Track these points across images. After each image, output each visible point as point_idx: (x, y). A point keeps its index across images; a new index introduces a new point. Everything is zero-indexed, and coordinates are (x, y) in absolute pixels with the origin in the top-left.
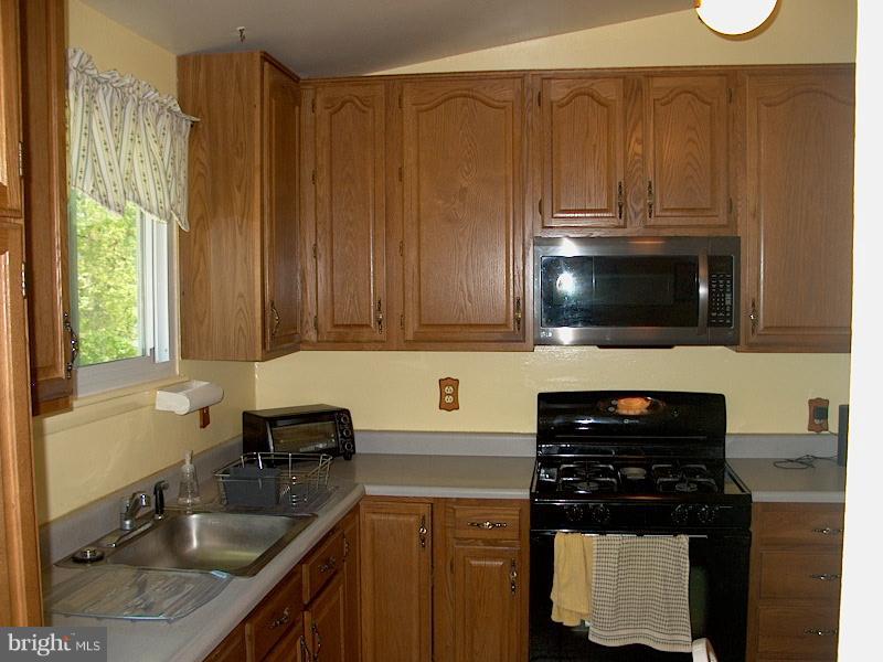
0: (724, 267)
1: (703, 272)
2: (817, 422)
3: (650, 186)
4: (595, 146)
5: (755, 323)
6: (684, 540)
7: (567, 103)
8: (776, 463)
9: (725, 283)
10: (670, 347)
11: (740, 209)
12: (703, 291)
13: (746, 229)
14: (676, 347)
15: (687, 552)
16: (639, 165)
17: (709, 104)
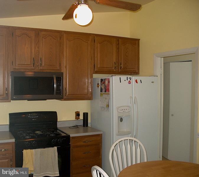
0: (60, 79)
1: (55, 81)
2: (77, 117)
3: (41, 59)
4: (27, 48)
5: (66, 93)
6: (56, 148)
7: (20, 36)
8: (70, 127)
9: (60, 84)
10: (46, 100)
11: (62, 66)
12: (55, 86)
13: (64, 70)
14: (47, 100)
15: (57, 151)
16: (38, 53)
17: (55, 39)
